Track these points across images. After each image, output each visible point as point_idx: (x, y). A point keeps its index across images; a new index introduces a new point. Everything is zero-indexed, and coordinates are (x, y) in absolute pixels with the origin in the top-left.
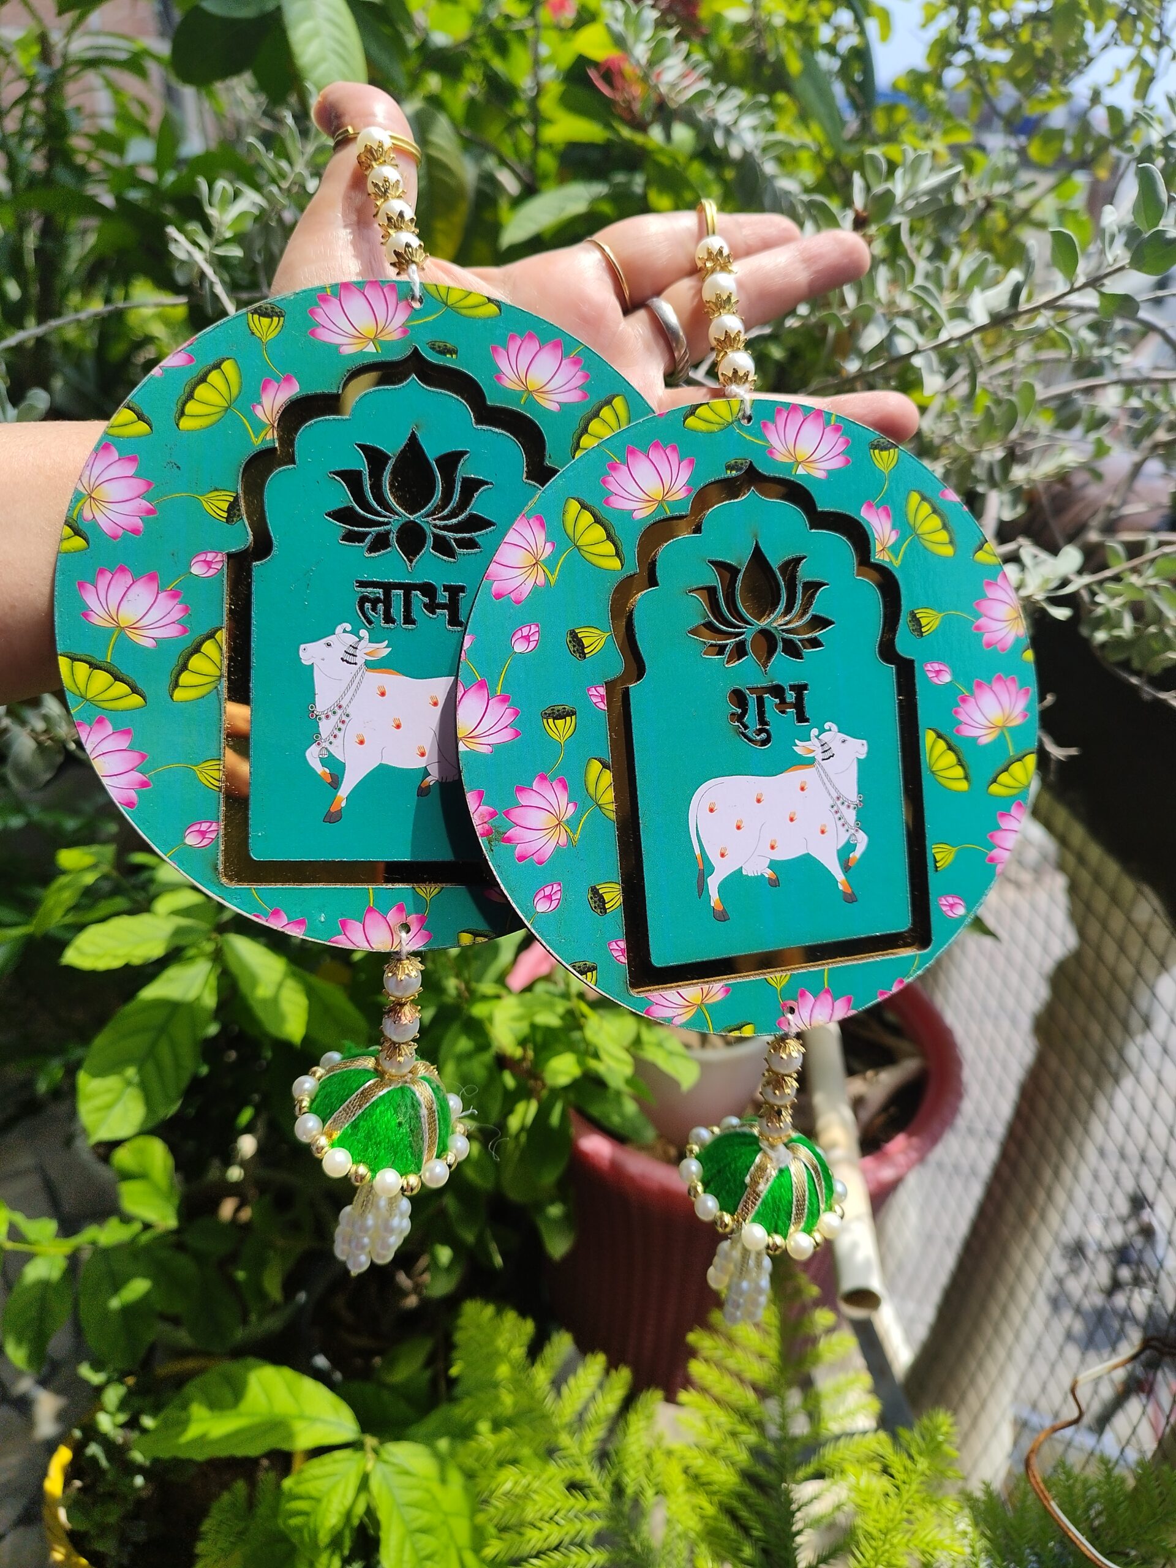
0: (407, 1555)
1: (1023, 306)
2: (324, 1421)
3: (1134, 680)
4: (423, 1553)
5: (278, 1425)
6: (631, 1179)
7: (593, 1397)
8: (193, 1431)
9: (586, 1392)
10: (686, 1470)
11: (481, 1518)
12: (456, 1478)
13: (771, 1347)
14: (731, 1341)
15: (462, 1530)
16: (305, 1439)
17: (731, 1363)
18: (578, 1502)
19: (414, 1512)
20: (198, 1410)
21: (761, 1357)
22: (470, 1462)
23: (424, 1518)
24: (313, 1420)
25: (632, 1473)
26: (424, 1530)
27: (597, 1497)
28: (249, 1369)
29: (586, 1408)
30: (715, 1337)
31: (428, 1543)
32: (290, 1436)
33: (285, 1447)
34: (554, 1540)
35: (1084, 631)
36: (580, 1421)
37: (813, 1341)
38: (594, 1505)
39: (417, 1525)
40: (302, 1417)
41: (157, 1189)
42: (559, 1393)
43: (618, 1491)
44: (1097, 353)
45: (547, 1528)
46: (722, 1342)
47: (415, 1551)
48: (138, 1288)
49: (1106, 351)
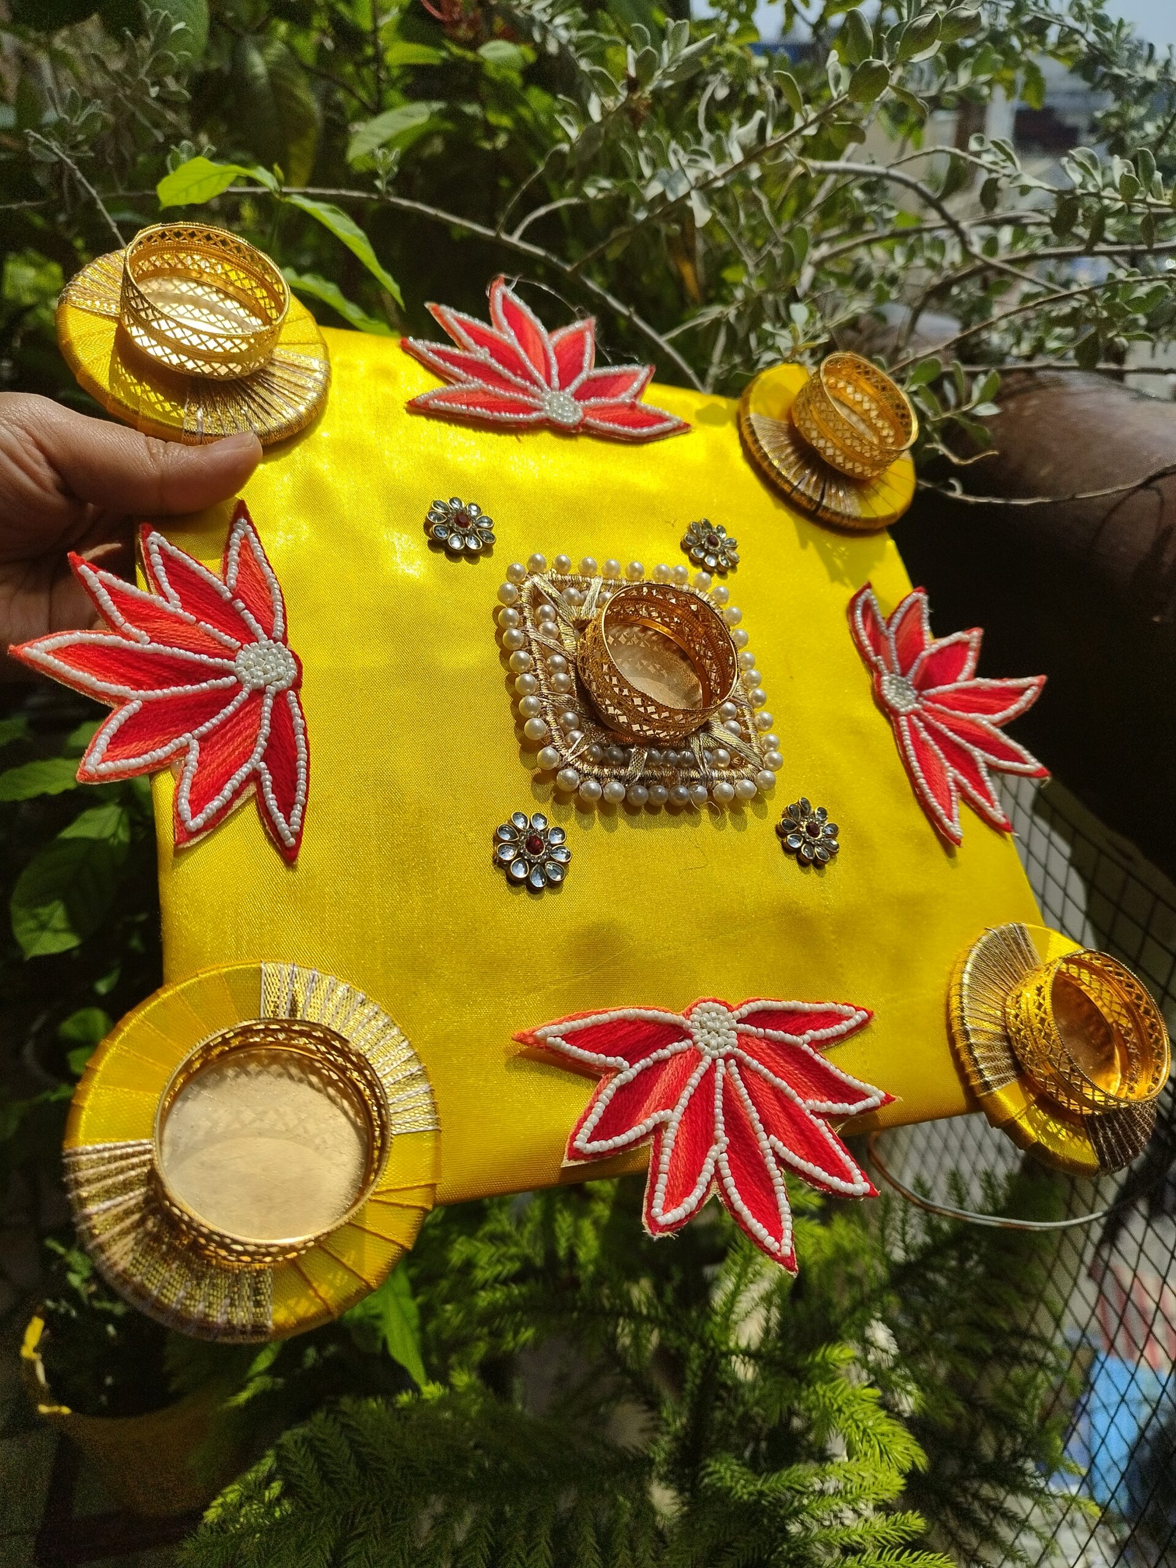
1: (770, 143)
15: (401, 1282)
44: (866, 209)
49: (874, 208)
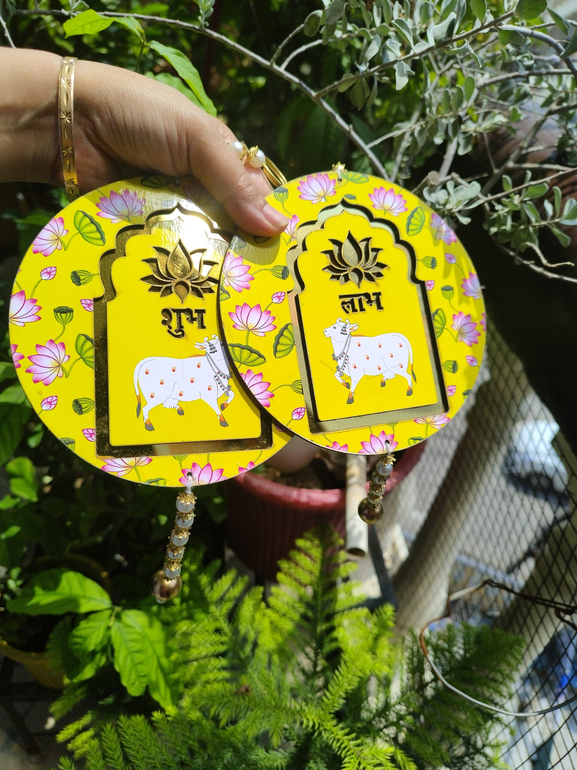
0: (129, 663)
1: (456, 36)
2: (95, 600)
3: (512, 253)
4: (137, 662)
5: (73, 601)
6: (254, 488)
7: (228, 590)
8: (34, 600)
9: (226, 587)
10: (272, 623)
11: (171, 643)
12: (158, 625)
13: (316, 568)
14: (297, 564)
15: (160, 649)
16: (84, 608)
17: (297, 576)
18: (217, 638)
19: (132, 644)
20: (38, 590)
21: (311, 573)
22: (167, 617)
23: (138, 646)
24: (90, 599)
25: (244, 624)
26: (137, 652)
27: (226, 635)
28: (62, 572)
29: (224, 594)
30: (290, 563)
31: (139, 657)
32: (78, 605)
33: (75, 611)
34: (204, 653)
35: (485, 227)
36: (221, 600)
37: (337, 565)
38: (224, 639)
39: (134, 649)
40: (85, 597)
41: (27, 482)
42: (212, 588)
43: (236, 632)
45: (201, 649)
46: (293, 565)
47: (132, 660)
48: (14, 530)
